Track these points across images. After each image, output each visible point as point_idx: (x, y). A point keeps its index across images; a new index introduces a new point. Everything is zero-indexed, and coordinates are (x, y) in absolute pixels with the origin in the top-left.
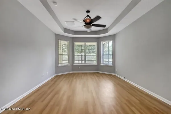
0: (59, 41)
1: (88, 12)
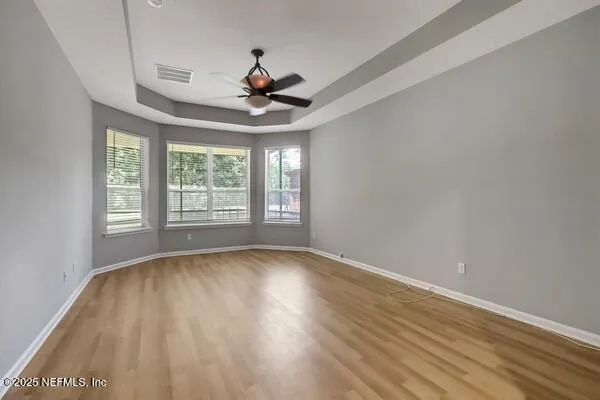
0: (110, 133)
1: (258, 53)
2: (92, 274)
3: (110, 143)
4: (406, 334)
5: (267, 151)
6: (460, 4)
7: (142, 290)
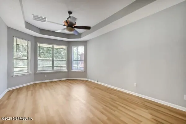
0: (15, 39)
1: (70, 13)
2: (7, 90)
3: (15, 43)
4: (120, 108)
5: (72, 47)
6: (136, 1)
7: (27, 95)
